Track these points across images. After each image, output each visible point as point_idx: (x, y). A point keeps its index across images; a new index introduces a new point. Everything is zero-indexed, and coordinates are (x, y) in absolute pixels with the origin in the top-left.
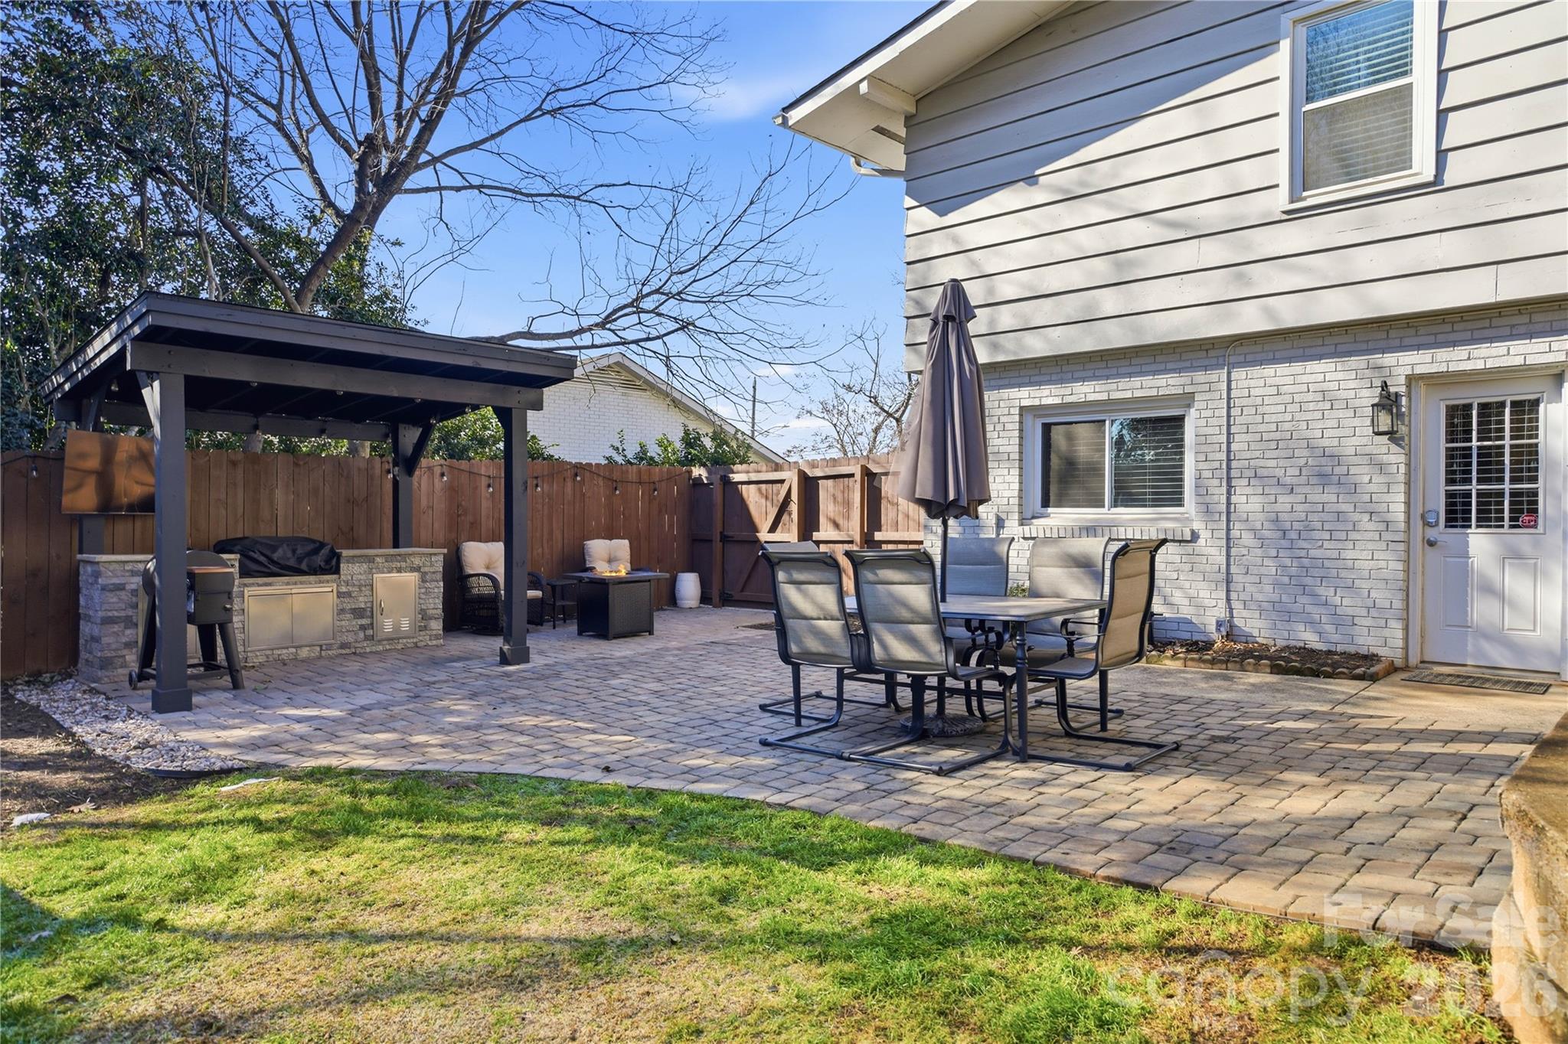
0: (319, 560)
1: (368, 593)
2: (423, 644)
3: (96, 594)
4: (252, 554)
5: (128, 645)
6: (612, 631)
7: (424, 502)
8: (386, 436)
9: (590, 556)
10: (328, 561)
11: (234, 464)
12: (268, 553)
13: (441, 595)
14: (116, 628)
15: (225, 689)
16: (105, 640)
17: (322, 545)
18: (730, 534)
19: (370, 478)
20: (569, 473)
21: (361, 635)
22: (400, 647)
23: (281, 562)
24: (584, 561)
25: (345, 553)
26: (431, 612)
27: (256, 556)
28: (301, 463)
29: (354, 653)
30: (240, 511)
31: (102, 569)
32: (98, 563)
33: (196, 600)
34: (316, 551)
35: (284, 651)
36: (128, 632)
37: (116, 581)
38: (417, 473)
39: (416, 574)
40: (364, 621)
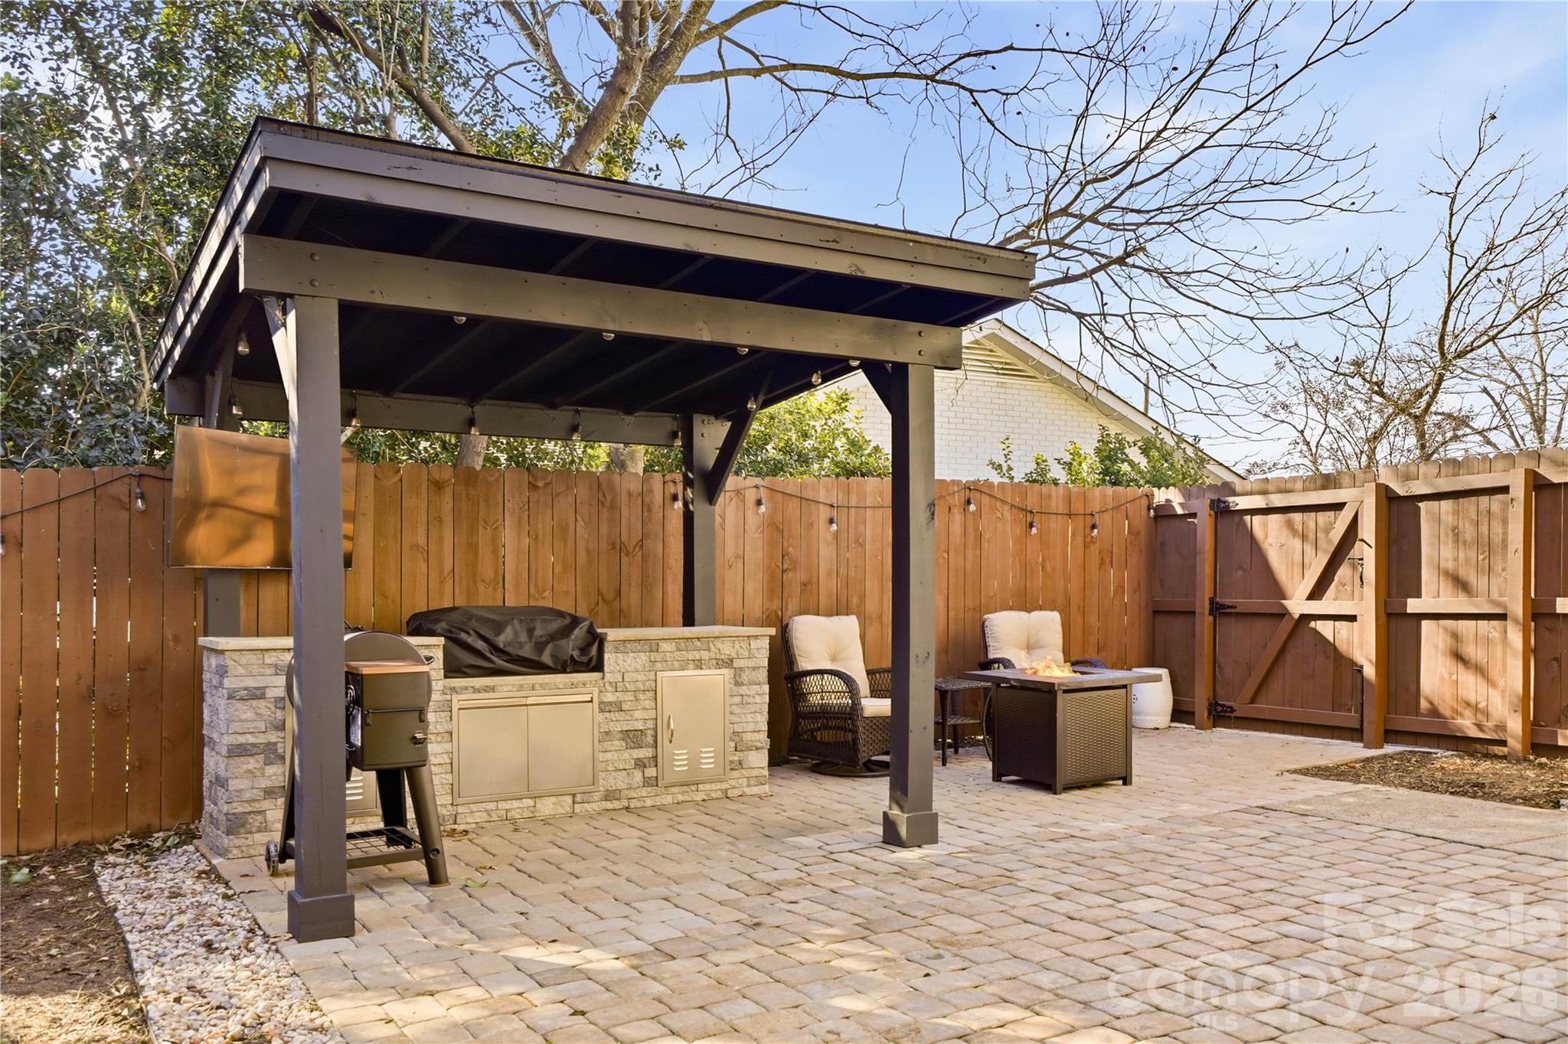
0: (570, 646)
1: (649, 704)
2: (737, 792)
3: (222, 703)
4: (463, 636)
5: (269, 793)
6: (1062, 777)
7: (730, 550)
8: (674, 435)
9: (996, 640)
10: (584, 650)
11: (438, 486)
12: (487, 633)
13: (766, 708)
14: (252, 763)
15: (416, 884)
16: (234, 785)
17: (575, 621)
18: (1228, 601)
19: (646, 507)
20: (957, 500)
21: (638, 776)
22: (699, 797)
23: (509, 649)
24: (986, 648)
25: (613, 634)
26: (748, 737)
27: (470, 640)
28: (540, 484)
29: (627, 809)
30: (448, 564)
31: (230, 662)
32: (222, 652)
33: (364, 724)
34: (566, 632)
35: (516, 804)
36: (270, 770)
37: (251, 683)
38: (721, 500)
39: (724, 671)
40: (645, 753)
